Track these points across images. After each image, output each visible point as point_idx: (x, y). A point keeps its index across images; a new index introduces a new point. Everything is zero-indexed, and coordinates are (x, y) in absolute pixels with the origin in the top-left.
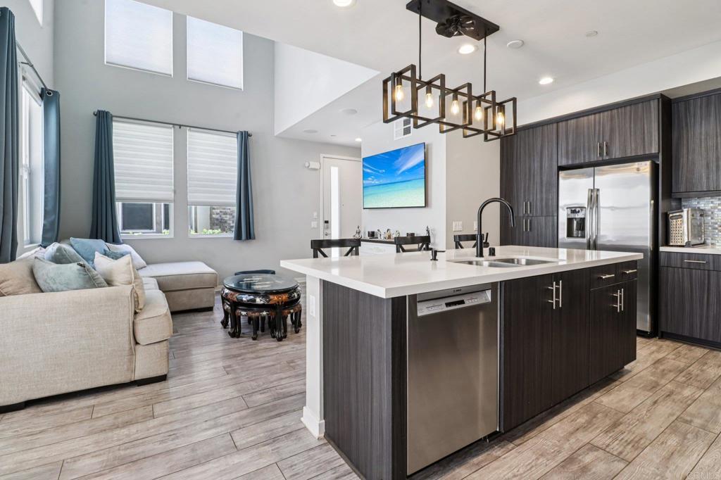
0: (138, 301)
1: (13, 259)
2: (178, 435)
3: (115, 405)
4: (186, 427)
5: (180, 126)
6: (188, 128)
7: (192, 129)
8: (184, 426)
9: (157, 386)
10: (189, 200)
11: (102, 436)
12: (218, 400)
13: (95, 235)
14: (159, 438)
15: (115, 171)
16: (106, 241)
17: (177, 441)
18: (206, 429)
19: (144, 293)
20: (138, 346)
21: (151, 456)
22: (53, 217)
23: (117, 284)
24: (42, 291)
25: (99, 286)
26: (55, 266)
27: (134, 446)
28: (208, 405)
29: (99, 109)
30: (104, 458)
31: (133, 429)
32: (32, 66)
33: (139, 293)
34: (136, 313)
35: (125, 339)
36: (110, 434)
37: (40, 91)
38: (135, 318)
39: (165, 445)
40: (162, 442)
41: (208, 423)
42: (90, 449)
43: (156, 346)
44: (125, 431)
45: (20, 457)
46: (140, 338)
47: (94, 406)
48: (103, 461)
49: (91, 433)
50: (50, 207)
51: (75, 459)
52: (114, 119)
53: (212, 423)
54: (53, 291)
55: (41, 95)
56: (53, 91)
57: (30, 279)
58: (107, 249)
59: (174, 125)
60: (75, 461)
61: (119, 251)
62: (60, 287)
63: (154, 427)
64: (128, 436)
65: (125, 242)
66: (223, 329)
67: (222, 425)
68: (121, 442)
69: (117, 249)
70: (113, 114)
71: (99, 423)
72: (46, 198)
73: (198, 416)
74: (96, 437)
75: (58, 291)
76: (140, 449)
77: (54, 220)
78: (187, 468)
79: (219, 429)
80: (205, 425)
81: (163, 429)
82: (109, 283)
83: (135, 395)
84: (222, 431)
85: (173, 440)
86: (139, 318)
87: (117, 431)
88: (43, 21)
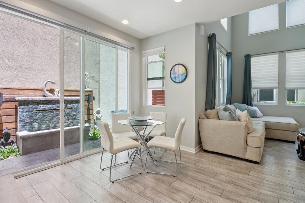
0: (249, 129)
1: (214, 108)
2: (255, 186)
3: (237, 164)
4: (259, 185)
5: (282, 52)
6: (286, 52)
7: (288, 51)
8: (259, 184)
9: (254, 165)
10: (286, 87)
11: (230, 172)
12: (279, 183)
13: (244, 102)
14: (248, 183)
15: (252, 77)
16: (248, 105)
17: (254, 187)
18: (268, 191)
19: (252, 126)
20: (247, 146)
21: (243, 187)
22: (229, 96)
23: (242, 121)
24: (220, 119)
25: (235, 120)
26: (224, 112)
27: (238, 180)
28: (273, 182)
29: (246, 54)
30: (228, 178)
31: (240, 175)
32: (223, 47)
33: (250, 126)
34: (248, 133)
35: (242, 142)
36: (232, 173)
37: (226, 54)
38: (247, 135)
39: (249, 186)
40: (248, 184)
41: (270, 189)
42: (225, 173)
43: (255, 148)
44: (237, 174)
45: (208, 166)
46: (249, 143)
47: (231, 162)
48: (227, 179)
49: (227, 169)
50: (229, 92)
51: (221, 174)
52: (252, 56)
53: (272, 190)
54: (222, 120)
55: (227, 55)
56: (230, 53)
57: (217, 115)
58: (247, 108)
59: (279, 52)
60: (220, 174)
61: (251, 109)
62: (224, 119)
63: (247, 178)
64: (238, 176)
65: (255, 106)
66: (297, 154)
67: (276, 193)
68: (235, 177)
69: (251, 108)
70: (252, 54)
71: (231, 168)
72: (227, 89)
73: (266, 184)
74: (228, 171)
75: (223, 120)
76: (240, 182)
77: (229, 97)
78: (253, 198)
79: (274, 194)
80: (268, 189)
81: (250, 181)
82: (239, 120)
83: (246, 164)
84: (274, 195)
85: (252, 186)
86: (249, 135)
87: (235, 173)
88: (228, 30)
